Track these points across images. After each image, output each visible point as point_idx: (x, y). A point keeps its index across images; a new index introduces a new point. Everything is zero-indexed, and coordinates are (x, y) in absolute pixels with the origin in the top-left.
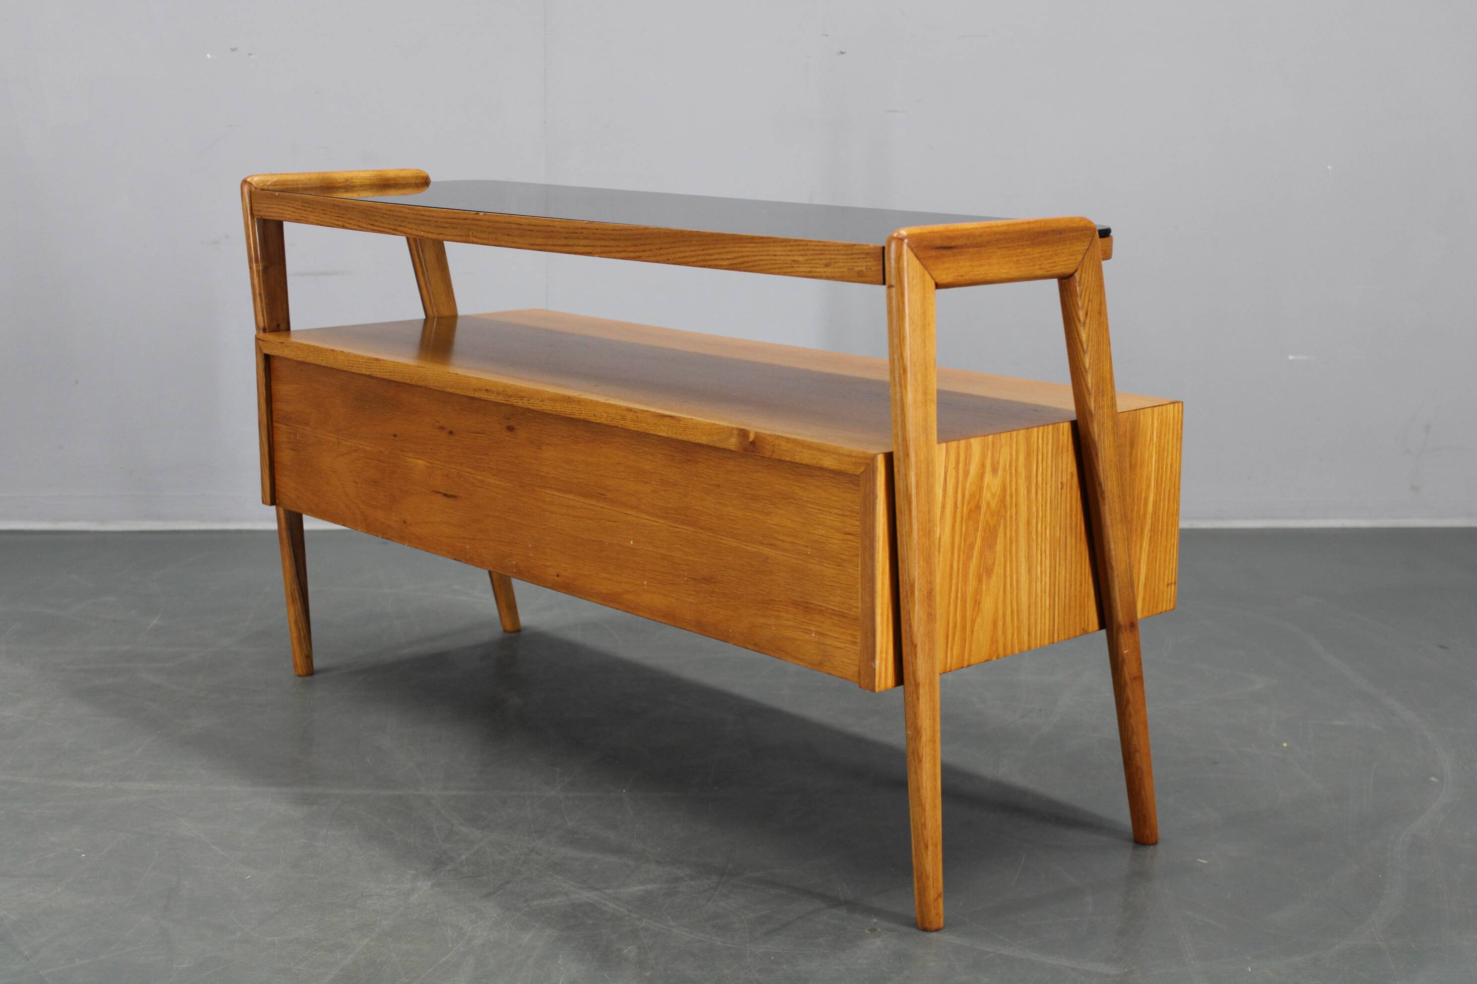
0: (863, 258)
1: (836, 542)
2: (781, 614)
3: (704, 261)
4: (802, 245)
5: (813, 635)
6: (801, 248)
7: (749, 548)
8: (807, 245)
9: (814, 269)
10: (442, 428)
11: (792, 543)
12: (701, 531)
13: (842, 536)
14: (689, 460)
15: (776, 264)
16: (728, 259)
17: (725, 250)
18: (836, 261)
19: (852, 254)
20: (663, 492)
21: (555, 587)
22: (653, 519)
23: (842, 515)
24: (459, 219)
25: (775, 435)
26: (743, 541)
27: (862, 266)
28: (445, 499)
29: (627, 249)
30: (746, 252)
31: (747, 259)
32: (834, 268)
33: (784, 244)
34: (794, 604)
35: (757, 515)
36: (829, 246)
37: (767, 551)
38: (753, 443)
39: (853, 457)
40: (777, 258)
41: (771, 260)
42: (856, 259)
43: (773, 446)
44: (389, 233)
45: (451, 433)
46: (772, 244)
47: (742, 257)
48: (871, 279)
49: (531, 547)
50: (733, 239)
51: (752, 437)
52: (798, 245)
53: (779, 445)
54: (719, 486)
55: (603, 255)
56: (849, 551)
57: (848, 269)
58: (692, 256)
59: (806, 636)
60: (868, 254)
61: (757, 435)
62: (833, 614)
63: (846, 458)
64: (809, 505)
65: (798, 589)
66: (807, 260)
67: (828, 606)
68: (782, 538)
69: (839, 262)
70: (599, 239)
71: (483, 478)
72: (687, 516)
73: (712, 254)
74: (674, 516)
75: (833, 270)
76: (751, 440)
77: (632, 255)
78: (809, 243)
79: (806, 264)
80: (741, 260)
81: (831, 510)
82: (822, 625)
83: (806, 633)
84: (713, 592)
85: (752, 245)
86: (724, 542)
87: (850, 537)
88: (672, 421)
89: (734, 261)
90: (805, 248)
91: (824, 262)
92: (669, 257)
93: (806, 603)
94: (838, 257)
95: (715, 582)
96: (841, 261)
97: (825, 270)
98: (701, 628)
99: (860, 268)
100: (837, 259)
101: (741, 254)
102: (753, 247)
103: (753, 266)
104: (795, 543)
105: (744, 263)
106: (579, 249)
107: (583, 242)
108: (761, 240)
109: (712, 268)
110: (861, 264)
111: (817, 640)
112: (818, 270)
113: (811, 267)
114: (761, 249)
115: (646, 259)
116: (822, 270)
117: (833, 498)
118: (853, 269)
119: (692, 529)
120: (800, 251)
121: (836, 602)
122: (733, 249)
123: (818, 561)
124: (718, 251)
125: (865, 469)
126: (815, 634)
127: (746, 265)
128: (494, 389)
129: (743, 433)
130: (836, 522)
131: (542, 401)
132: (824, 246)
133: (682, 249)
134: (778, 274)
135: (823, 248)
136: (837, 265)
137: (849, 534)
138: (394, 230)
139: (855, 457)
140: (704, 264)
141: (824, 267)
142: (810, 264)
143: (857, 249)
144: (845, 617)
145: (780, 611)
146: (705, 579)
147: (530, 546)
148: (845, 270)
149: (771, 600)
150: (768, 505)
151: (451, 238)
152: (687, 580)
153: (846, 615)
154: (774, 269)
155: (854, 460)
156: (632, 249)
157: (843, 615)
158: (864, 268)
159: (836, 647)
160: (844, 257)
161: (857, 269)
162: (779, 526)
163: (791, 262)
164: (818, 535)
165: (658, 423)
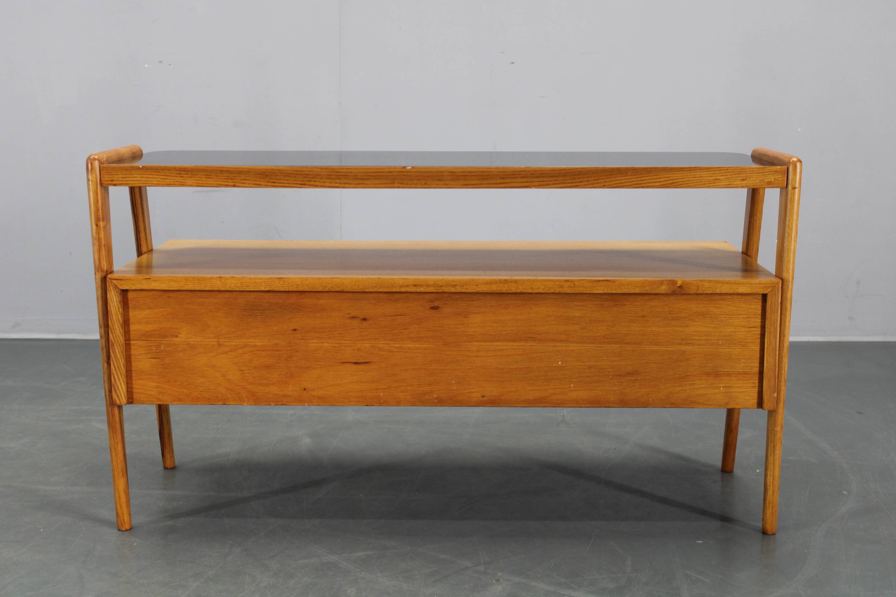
0: (772, 174)
1: (742, 333)
2: (695, 382)
3: (637, 184)
4: (723, 170)
5: (722, 389)
6: (722, 172)
7: (669, 349)
8: (727, 170)
9: (732, 183)
10: (354, 317)
11: (707, 340)
12: (626, 345)
13: (746, 329)
14: (617, 305)
15: (702, 182)
16: (660, 182)
17: (658, 177)
18: (751, 177)
19: (763, 173)
20: (592, 327)
21: (477, 405)
22: (582, 345)
23: (747, 318)
24: (384, 172)
25: (699, 280)
26: (664, 346)
27: (771, 179)
28: (355, 366)
29: (565, 182)
30: (676, 176)
31: (676, 181)
32: (749, 181)
33: (709, 170)
34: (706, 374)
35: (676, 329)
36: (746, 169)
37: (684, 348)
38: (680, 287)
39: (762, 284)
40: (702, 178)
41: (697, 180)
42: (767, 175)
43: (697, 286)
44: (294, 187)
45: (365, 319)
46: (698, 171)
47: (672, 180)
48: (777, 185)
49: (455, 383)
50: (665, 170)
51: (679, 283)
52: (721, 170)
53: (703, 285)
54: (644, 316)
55: (540, 187)
56: (752, 337)
57: (760, 181)
58: (626, 182)
59: (716, 391)
60: (776, 171)
61: (684, 282)
62: (738, 374)
63: (758, 285)
64: (721, 316)
65: (711, 365)
66: (726, 178)
67: (735, 370)
68: (697, 338)
69: (754, 178)
70: (537, 177)
71: (402, 345)
72: (614, 339)
73: (645, 180)
74: (602, 340)
75: (748, 182)
76: (678, 285)
77: (573, 185)
78: (729, 169)
79: (726, 180)
80: (671, 182)
81: (738, 316)
82: (729, 382)
83: (716, 389)
84: (636, 380)
85: (681, 172)
86: (648, 349)
87: (753, 329)
88: (607, 283)
89: (665, 183)
90: (727, 171)
91: (741, 178)
92: (606, 184)
93: (717, 372)
94: (752, 175)
95: (638, 374)
96: (755, 177)
97: (742, 182)
98: (624, 403)
99: (770, 180)
100: (752, 176)
101: (672, 178)
102: (682, 174)
103: (681, 184)
104: (708, 340)
105: (673, 183)
106: (516, 185)
107: (519, 180)
108: (689, 169)
109: (645, 188)
110: (771, 177)
111: (724, 391)
112: (736, 183)
113: (730, 182)
114: (689, 174)
115: (583, 187)
116: (739, 183)
117: (741, 309)
118: (764, 181)
119: (618, 346)
120: (722, 173)
121: (740, 367)
122: (664, 176)
123: (727, 347)
124: (650, 178)
125: (772, 290)
126: (723, 388)
127: (675, 184)
128: (422, 284)
129: (673, 282)
130: (742, 323)
131: (477, 285)
132: (742, 169)
133: (618, 179)
134: (702, 187)
135: (741, 170)
136: (751, 179)
137: (753, 327)
138: (302, 184)
139: (764, 284)
140: (638, 186)
141: (740, 181)
142: (729, 180)
143: (768, 170)
144: (748, 374)
145: (694, 381)
146: (629, 373)
147: (453, 382)
148: (758, 181)
149: (687, 376)
150: (687, 321)
151: (373, 186)
152: (612, 377)
153: (748, 373)
154: (700, 185)
155: (763, 285)
156: (570, 181)
157: (746, 373)
158: (773, 180)
159: (740, 392)
160: (757, 174)
161: (767, 180)
162: (696, 332)
163: (713, 180)
164: (728, 332)
165: (595, 286)
